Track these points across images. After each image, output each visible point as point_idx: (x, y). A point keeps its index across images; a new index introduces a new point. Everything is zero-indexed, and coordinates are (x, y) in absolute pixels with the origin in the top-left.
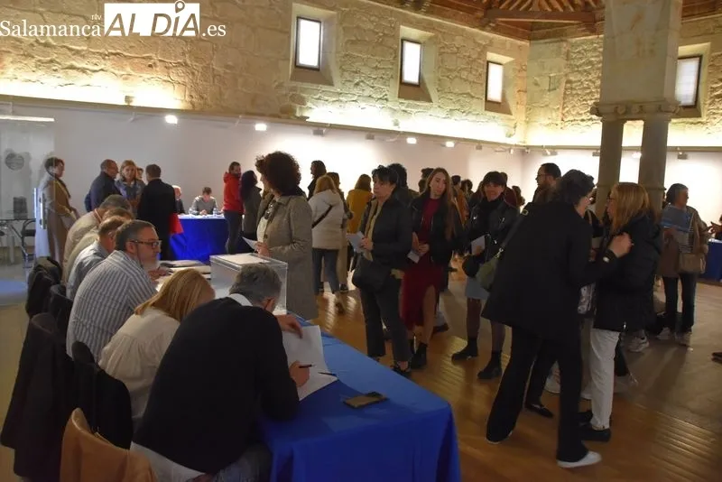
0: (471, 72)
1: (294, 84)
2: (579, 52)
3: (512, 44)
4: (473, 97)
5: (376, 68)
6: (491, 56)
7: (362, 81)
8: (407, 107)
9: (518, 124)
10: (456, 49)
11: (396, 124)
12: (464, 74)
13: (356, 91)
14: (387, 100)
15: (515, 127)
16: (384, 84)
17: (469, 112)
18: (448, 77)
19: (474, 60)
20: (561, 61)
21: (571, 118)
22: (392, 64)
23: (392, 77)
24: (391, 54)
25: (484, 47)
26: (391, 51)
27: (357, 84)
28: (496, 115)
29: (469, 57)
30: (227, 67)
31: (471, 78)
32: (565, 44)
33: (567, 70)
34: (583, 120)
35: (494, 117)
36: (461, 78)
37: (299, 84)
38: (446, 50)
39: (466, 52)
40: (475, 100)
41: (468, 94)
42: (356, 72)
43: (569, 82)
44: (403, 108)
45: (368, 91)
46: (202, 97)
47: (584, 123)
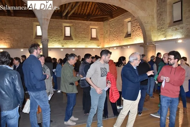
0: (85, 32)
1: (35, 40)
2: (111, 23)
3: (97, 23)
4: (86, 38)
5: (57, 34)
6: (91, 27)
7: (53, 37)
8: (66, 42)
9: (101, 43)
10: (80, 27)
11: (63, 46)
12: (83, 32)
13: (51, 40)
14: (60, 41)
15: (100, 43)
16: (59, 37)
17: (85, 41)
18: (78, 34)
19: (86, 29)
20: (108, 26)
21: (111, 40)
22: (61, 32)
23: (61, 36)
24: (61, 30)
25: (89, 25)
26: (60, 30)
27: (51, 38)
28: (94, 41)
29: (84, 28)
30: (19, 38)
31: (85, 33)
32: (108, 22)
33: (109, 28)
34: (112, 40)
35: (93, 42)
36: (82, 33)
37: (36, 40)
38: (77, 27)
39: (83, 27)
40: (87, 38)
41: (85, 37)
42: (51, 36)
43: (110, 31)
44: (65, 42)
45: (55, 39)
46: (13, 45)
47: (113, 41)
